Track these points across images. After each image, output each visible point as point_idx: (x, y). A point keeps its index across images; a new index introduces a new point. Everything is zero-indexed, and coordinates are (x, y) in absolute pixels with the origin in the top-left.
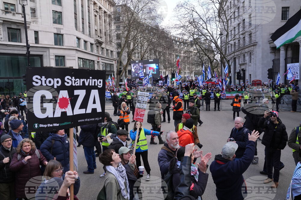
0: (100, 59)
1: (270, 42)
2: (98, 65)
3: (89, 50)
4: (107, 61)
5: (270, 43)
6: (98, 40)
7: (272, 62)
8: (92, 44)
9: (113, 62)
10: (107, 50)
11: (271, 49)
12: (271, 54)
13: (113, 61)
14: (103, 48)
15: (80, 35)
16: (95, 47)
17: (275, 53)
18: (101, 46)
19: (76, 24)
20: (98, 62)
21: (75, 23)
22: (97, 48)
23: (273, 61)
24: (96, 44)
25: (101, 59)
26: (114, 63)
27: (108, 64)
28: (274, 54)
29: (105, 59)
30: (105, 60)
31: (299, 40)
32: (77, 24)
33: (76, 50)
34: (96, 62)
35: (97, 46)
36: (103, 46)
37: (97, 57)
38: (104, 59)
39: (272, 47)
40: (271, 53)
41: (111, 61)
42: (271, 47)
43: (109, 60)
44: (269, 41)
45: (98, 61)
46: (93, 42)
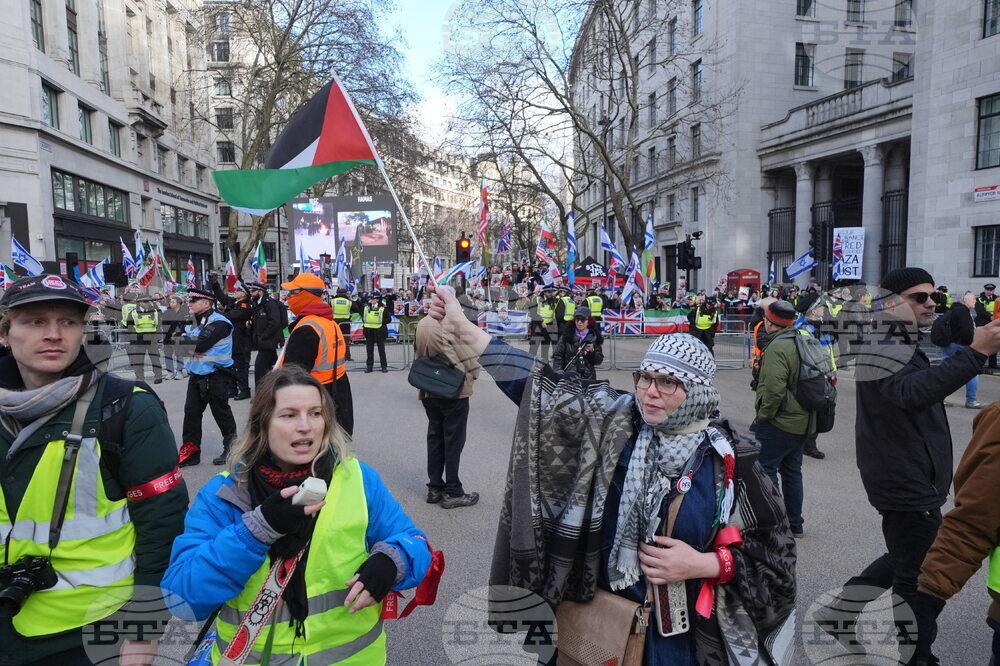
0: (153, 187)
1: (763, 152)
2: (144, 211)
3: (101, 144)
4: (182, 199)
5: (760, 157)
6: (142, 113)
7: (768, 219)
8: (115, 125)
9: (206, 207)
10: (183, 159)
11: (763, 175)
12: (764, 192)
13: (205, 203)
14: (163, 150)
15: (60, 76)
16: (128, 136)
17: (774, 188)
18: (156, 137)
19: (38, 24)
20: (145, 200)
21: (34, 21)
22: (140, 146)
23: (770, 215)
24: (133, 125)
25: (159, 191)
26: (210, 210)
27: (186, 212)
28: (772, 192)
29: (175, 193)
30: (175, 197)
31: (864, 145)
32: (41, 26)
33: (43, 134)
34: (134, 198)
35: (141, 138)
36: (167, 139)
37: (141, 182)
38: (169, 191)
39: (769, 168)
40: (762, 188)
41: (199, 201)
42: (765, 169)
43: (191, 198)
44: (757, 151)
45: (146, 194)
46: (121, 116)
